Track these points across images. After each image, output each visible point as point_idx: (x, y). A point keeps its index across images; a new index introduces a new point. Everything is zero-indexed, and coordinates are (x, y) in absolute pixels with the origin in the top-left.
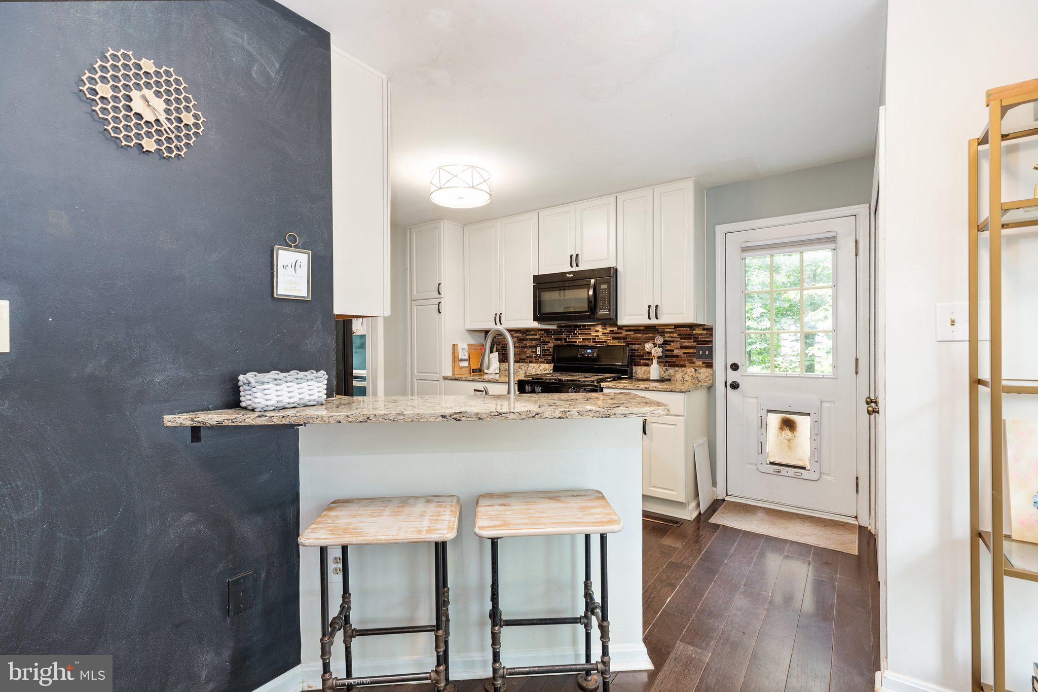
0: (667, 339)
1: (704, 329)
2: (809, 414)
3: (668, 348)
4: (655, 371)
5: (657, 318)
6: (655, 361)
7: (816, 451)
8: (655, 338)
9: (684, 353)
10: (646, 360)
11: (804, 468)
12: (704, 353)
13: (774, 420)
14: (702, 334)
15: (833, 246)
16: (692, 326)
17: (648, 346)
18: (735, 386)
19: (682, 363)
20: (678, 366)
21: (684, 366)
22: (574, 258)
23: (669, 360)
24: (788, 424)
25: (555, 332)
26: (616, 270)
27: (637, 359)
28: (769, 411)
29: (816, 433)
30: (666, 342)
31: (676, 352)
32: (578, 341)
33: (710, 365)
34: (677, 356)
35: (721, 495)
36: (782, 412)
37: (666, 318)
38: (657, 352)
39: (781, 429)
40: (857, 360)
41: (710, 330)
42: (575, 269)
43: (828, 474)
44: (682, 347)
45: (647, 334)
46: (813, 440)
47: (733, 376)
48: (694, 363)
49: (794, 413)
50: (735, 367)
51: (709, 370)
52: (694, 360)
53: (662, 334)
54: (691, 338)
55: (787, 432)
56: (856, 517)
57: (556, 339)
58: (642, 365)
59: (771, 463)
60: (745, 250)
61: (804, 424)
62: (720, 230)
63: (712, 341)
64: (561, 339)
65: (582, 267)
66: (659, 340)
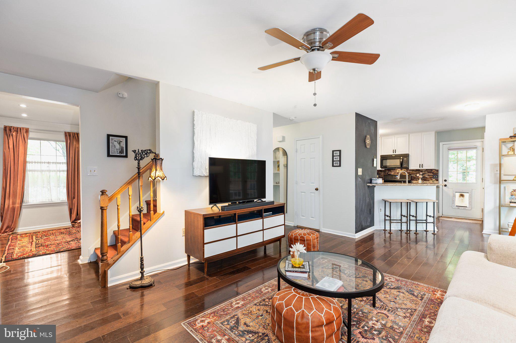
0: (423, 173)
1: (436, 170)
2: (468, 193)
3: (424, 175)
4: (420, 181)
5: (422, 167)
6: (420, 179)
7: (470, 203)
8: (420, 173)
9: (429, 177)
10: (417, 179)
11: (467, 207)
12: (436, 177)
13: (458, 195)
14: (435, 172)
15: (476, 149)
16: (432, 170)
17: (418, 175)
18: (445, 186)
19: (428, 180)
20: (427, 180)
21: (429, 180)
22: (394, 151)
23: (424, 179)
24: (462, 195)
25: (384, 171)
26: (409, 154)
27: (413, 179)
28: (456, 192)
29: (470, 198)
30: (423, 174)
31: (426, 177)
32: (392, 173)
33: (437, 180)
34: (427, 178)
35: (440, 215)
36: (460, 192)
37: (425, 168)
38: (421, 176)
39: (460, 197)
40: (483, 178)
41: (438, 171)
42: (395, 154)
43: (474, 208)
44: (428, 175)
45: (417, 171)
46: (469, 199)
47: (445, 183)
48: (432, 180)
49: (464, 193)
50: (445, 181)
51: (437, 181)
52: (432, 179)
53: (422, 171)
54: (431, 173)
55: (462, 197)
56: (482, 219)
57: (384, 173)
58: (415, 180)
59: (456, 206)
60: (449, 149)
61: (466, 195)
62: (441, 144)
63: (438, 174)
64: (386, 173)
65: (397, 153)
66: (421, 173)
